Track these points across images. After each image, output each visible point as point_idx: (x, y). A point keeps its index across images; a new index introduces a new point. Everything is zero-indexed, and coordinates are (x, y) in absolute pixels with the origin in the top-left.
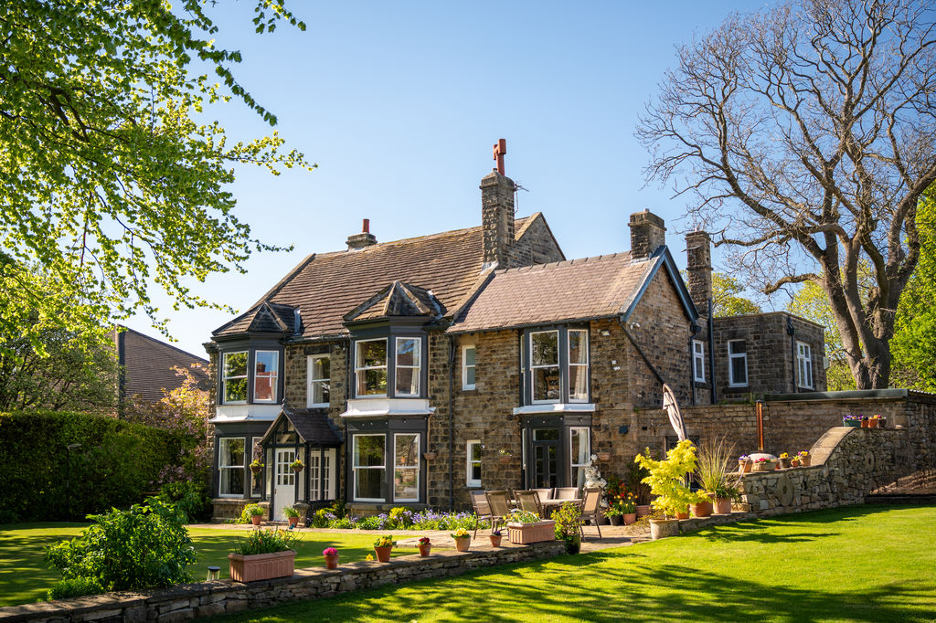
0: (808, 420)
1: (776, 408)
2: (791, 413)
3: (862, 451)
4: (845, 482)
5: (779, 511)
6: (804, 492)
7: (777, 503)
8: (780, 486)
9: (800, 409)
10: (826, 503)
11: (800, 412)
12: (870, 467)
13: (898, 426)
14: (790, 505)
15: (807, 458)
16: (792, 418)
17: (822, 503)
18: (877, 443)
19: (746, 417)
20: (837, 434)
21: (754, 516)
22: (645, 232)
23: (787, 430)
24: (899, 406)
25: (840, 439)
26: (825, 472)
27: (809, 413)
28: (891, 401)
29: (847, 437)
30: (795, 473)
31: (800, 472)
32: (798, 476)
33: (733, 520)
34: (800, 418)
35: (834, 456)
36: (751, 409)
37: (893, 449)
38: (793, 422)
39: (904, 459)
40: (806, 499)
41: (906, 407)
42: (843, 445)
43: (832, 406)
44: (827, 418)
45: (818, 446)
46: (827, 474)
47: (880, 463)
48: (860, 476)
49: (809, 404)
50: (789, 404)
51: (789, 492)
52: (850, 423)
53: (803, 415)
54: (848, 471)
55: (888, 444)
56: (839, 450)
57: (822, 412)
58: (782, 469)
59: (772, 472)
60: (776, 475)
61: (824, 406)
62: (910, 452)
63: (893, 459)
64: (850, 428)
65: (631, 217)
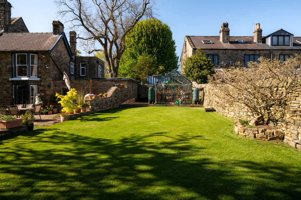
0: (104, 85)
1: (95, 81)
2: (99, 83)
3: (119, 93)
4: (115, 101)
5: (99, 110)
6: (105, 104)
7: (99, 108)
8: (100, 103)
9: (102, 82)
10: (111, 107)
11: (101, 83)
12: (120, 97)
13: (126, 87)
14: (102, 108)
15: (106, 95)
16: (100, 84)
17: (110, 107)
18: (122, 91)
19: (87, 84)
20: (113, 89)
21: (93, 112)
22: (57, 27)
23: (98, 88)
24: (127, 82)
25: (114, 90)
26: (111, 99)
27: (104, 83)
28: (125, 81)
29: (116, 89)
30: (104, 99)
31: (105, 99)
32: (104, 100)
33: (87, 114)
34: (101, 84)
35: (113, 95)
36: (88, 81)
37: (125, 93)
38: (99, 85)
39: (127, 95)
40: (106, 106)
41: (128, 82)
42: (115, 92)
43: (110, 81)
44: (109, 85)
45: (109, 92)
46: (111, 100)
47: (122, 96)
48: (118, 100)
49: (104, 81)
50: (99, 81)
51: (102, 104)
52: (117, 86)
53: (103, 84)
54: (116, 98)
55: (124, 92)
56: (114, 93)
57: (107, 83)
58: (100, 98)
59: (98, 99)
60: (99, 100)
61: (108, 81)
62: (128, 94)
63: (125, 96)
64: (116, 87)
65: (53, 21)
